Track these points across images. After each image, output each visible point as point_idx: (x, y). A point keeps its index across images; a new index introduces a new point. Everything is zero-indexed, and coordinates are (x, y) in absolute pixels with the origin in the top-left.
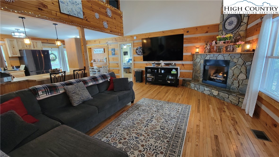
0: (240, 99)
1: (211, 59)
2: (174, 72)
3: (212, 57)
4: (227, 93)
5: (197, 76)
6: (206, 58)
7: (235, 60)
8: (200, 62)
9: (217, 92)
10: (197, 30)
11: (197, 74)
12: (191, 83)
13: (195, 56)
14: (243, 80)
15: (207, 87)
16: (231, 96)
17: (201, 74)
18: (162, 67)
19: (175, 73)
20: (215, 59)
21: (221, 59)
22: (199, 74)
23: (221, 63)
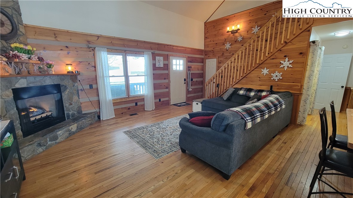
0: (93, 116)
3: (31, 82)
6: (18, 86)
7: (65, 83)
14: (76, 102)
21: (50, 84)
23: (50, 89)
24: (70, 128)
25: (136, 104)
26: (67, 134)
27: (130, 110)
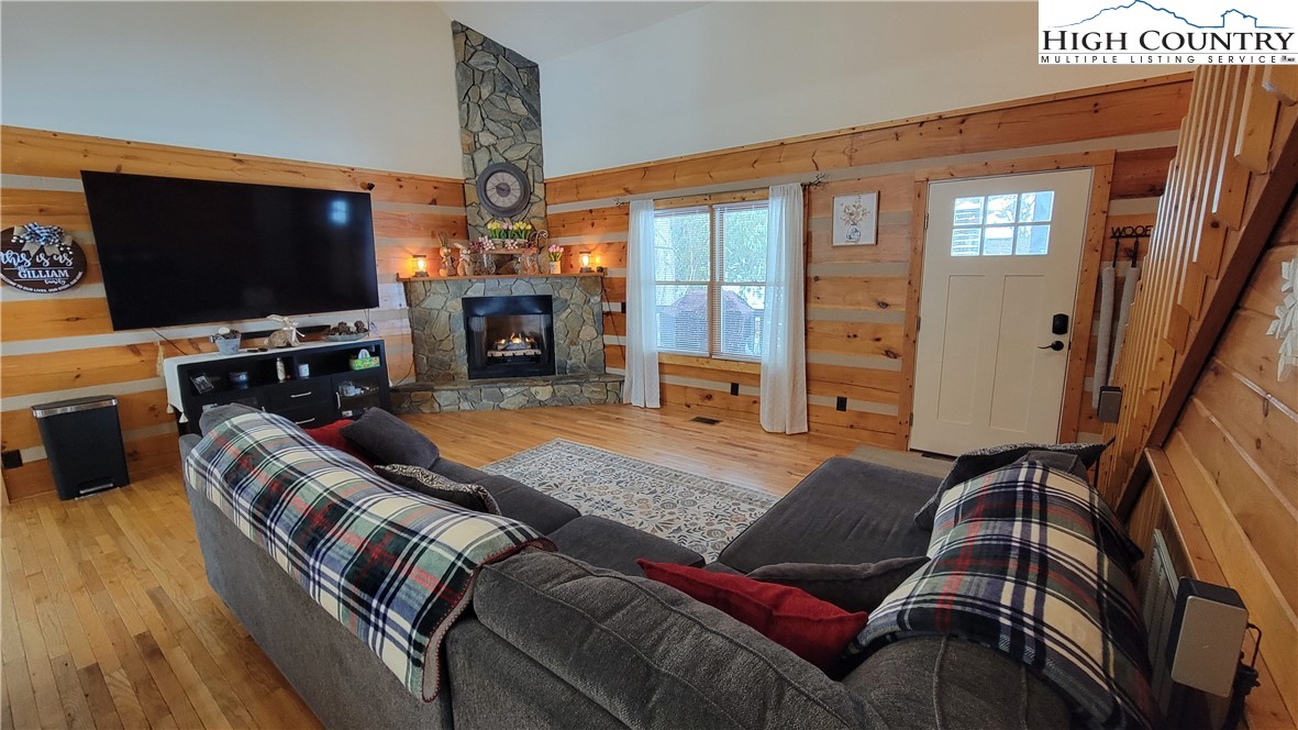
0: (609, 384)
1: (489, 294)
2: (364, 361)
3: (492, 290)
4: (576, 383)
5: (442, 363)
6: (470, 294)
7: (565, 293)
8: (446, 306)
9: (549, 389)
10: (401, 187)
11: (439, 355)
12: (435, 391)
13: (419, 288)
14: (590, 341)
15: (508, 387)
16: (588, 385)
17: (462, 351)
18: (289, 345)
19: (374, 362)
20: (506, 293)
21: (527, 294)
22: (452, 353)
23: (527, 305)
24: (533, 390)
25: (735, 389)
26: (521, 400)
27: (709, 403)
